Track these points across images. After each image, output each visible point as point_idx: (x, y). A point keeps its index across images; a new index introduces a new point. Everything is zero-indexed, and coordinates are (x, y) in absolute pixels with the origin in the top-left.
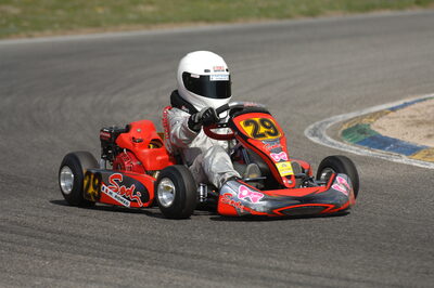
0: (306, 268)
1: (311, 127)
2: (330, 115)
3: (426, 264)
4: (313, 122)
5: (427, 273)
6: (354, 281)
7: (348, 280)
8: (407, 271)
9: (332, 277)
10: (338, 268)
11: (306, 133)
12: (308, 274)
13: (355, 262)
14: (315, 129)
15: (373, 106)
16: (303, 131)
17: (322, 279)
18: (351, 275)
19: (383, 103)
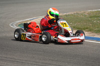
0: (6, 56)
1: (11, 23)
2: (16, 21)
3: (34, 56)
4: (12, 22)
5: (33, 58)
6: (17, 59)
7: (15, 59)
8: (29, 57)
9: (12, 58)
10: (13, 56)
11: (10, 25)
12: (6, 58)
13: (17, 55)
14: (12, 24)
15: (26, 19)
16: (9, 24)
17: (9, 59)
18: (16, 58)
19: (28, 18)
